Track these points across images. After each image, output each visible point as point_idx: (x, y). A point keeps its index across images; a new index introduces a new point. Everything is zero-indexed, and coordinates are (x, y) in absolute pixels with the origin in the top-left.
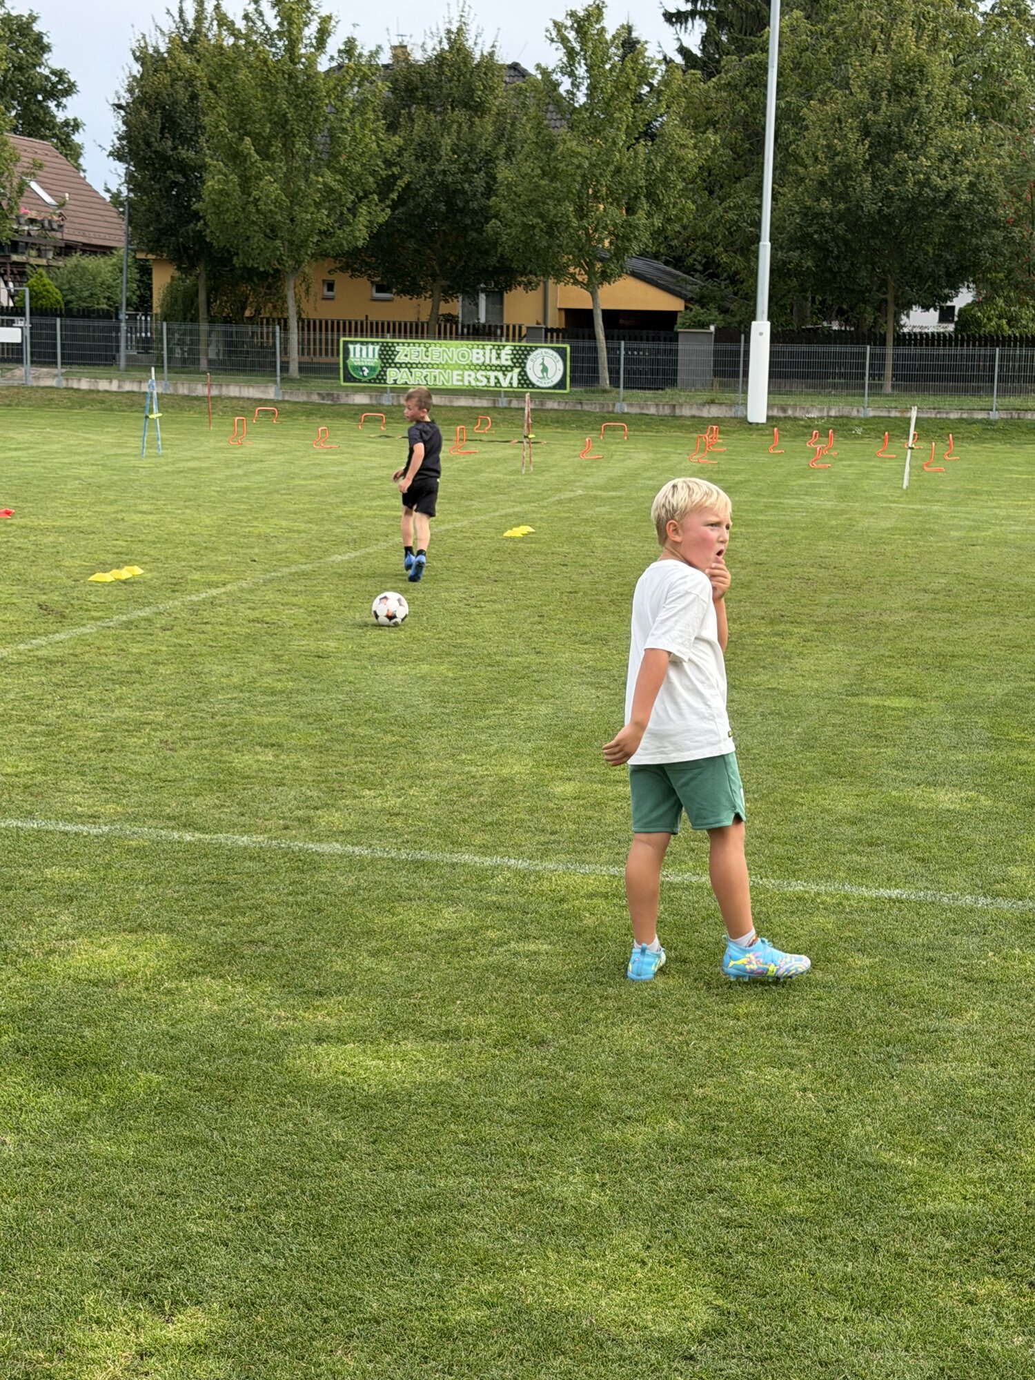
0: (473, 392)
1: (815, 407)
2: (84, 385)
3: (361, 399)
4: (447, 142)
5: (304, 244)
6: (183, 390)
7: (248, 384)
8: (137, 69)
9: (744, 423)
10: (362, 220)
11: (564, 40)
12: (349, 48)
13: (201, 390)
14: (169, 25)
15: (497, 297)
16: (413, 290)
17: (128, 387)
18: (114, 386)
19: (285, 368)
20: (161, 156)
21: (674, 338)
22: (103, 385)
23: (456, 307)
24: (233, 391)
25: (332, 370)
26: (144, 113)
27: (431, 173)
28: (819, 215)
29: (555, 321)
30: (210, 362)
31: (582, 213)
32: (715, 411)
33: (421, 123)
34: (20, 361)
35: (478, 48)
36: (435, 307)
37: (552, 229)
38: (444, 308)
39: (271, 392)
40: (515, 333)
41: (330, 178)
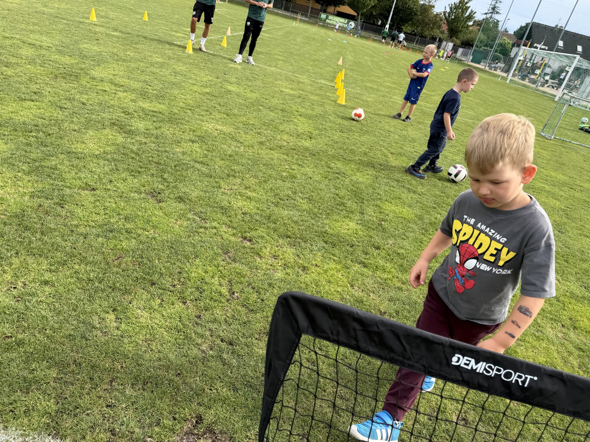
2: (276, 11)
3: (321, 24)
6: (292, 16)
17: (283, 13)
18: (281, 13)
22: (279, 12)
25: (317, 18)
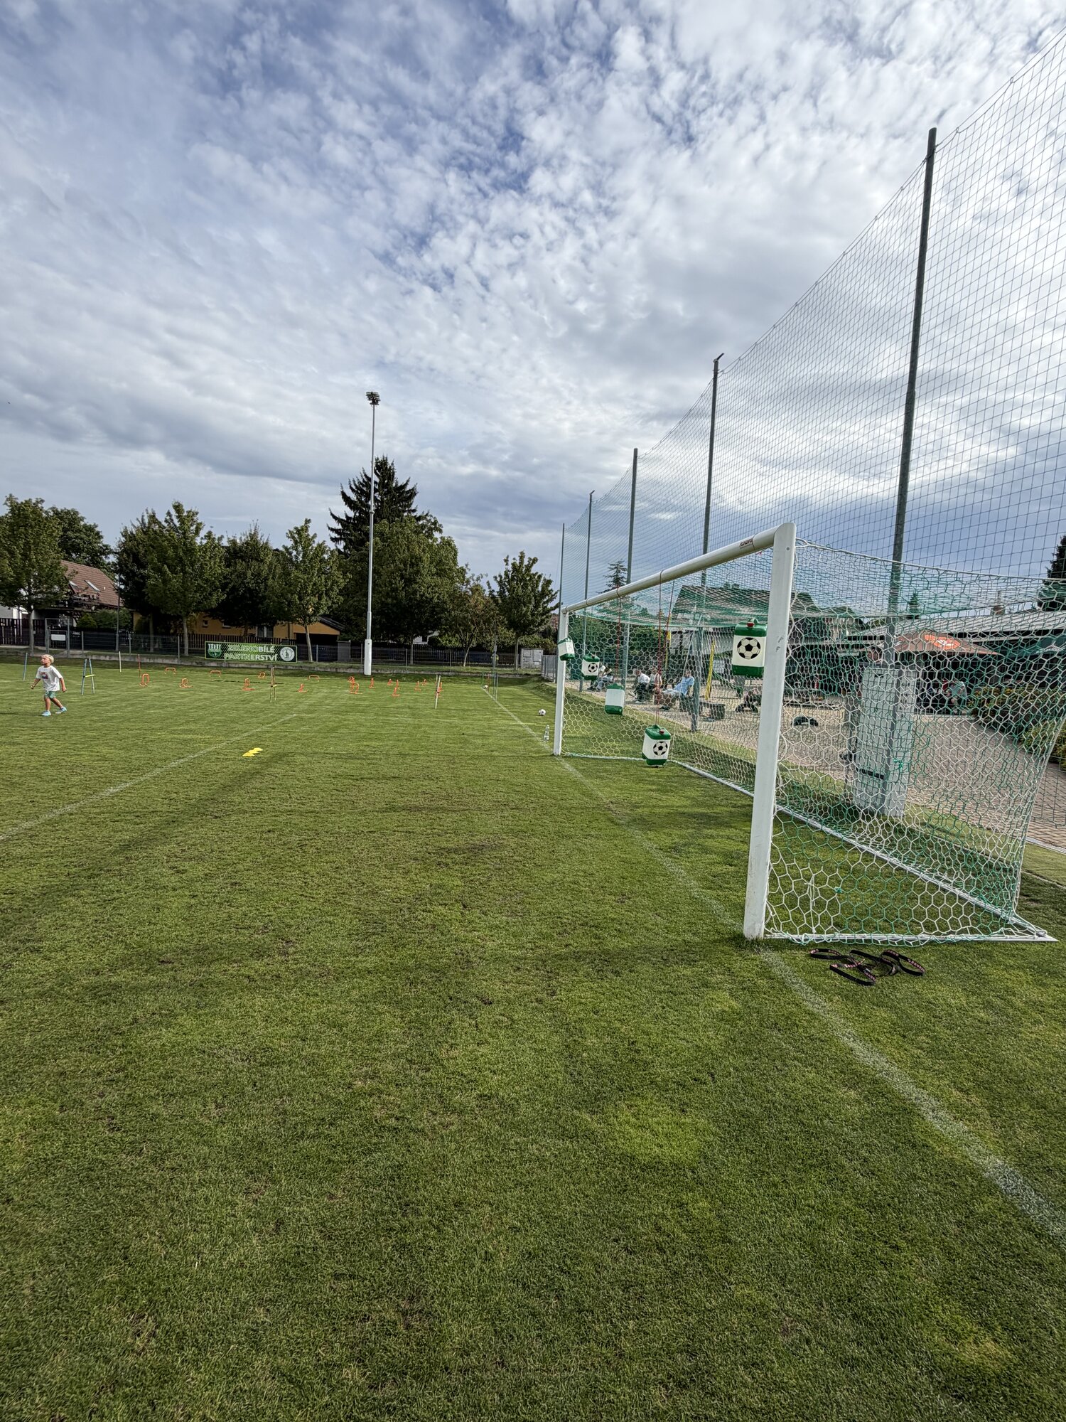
0: (259, 662)
1: (388, 670)
2: (94, 657)
3: (213, 664)
4: (249, 573)
5: (190, 606)
6: (137, 660)
7: (167, 658)
8: (123, 539)
9: (363, 676)
10: (215, 597)
11: (293, 538)
12: (209, 535)
13: (146, 660)
14: (137, 524)
15: (271, 629)
16: (239, 625)
19: (182, 651)
20: (132, 571)
21: (336, 644)
23: (255, 631)
24: (160, 661)
25: (202, 653)
26: (125, 555)
27: (244, 583)
28: (388, 604)
29: (293, 637)
30: (155, 649)
31: (300, 599)
32: (352, 671)
33: (240, 566)
34: (65, 648)
35: (262, 539)
36: (246, 631)
37: (290, 603)
38: (249, 631)
39: (176, 662)
40: (277, 641)
41: (200, 581)
